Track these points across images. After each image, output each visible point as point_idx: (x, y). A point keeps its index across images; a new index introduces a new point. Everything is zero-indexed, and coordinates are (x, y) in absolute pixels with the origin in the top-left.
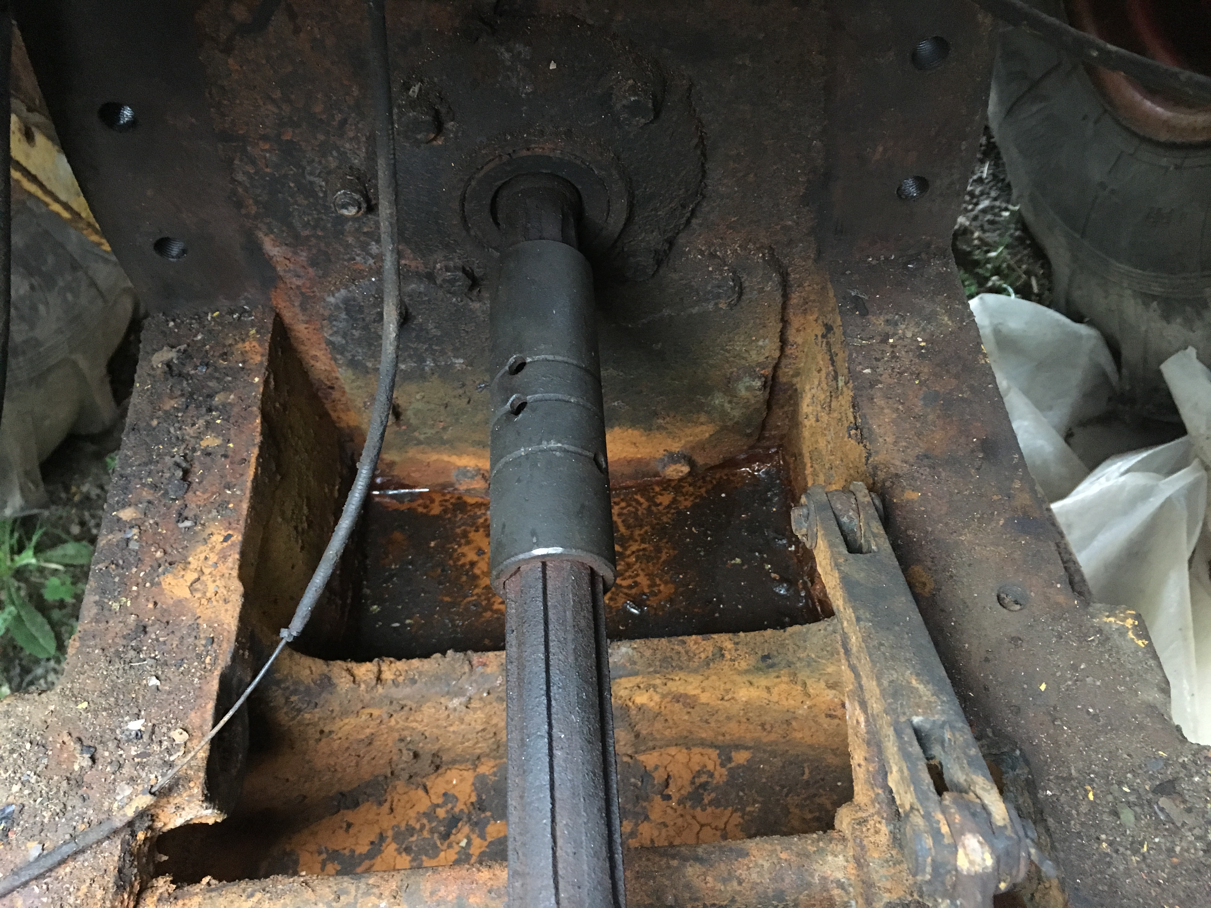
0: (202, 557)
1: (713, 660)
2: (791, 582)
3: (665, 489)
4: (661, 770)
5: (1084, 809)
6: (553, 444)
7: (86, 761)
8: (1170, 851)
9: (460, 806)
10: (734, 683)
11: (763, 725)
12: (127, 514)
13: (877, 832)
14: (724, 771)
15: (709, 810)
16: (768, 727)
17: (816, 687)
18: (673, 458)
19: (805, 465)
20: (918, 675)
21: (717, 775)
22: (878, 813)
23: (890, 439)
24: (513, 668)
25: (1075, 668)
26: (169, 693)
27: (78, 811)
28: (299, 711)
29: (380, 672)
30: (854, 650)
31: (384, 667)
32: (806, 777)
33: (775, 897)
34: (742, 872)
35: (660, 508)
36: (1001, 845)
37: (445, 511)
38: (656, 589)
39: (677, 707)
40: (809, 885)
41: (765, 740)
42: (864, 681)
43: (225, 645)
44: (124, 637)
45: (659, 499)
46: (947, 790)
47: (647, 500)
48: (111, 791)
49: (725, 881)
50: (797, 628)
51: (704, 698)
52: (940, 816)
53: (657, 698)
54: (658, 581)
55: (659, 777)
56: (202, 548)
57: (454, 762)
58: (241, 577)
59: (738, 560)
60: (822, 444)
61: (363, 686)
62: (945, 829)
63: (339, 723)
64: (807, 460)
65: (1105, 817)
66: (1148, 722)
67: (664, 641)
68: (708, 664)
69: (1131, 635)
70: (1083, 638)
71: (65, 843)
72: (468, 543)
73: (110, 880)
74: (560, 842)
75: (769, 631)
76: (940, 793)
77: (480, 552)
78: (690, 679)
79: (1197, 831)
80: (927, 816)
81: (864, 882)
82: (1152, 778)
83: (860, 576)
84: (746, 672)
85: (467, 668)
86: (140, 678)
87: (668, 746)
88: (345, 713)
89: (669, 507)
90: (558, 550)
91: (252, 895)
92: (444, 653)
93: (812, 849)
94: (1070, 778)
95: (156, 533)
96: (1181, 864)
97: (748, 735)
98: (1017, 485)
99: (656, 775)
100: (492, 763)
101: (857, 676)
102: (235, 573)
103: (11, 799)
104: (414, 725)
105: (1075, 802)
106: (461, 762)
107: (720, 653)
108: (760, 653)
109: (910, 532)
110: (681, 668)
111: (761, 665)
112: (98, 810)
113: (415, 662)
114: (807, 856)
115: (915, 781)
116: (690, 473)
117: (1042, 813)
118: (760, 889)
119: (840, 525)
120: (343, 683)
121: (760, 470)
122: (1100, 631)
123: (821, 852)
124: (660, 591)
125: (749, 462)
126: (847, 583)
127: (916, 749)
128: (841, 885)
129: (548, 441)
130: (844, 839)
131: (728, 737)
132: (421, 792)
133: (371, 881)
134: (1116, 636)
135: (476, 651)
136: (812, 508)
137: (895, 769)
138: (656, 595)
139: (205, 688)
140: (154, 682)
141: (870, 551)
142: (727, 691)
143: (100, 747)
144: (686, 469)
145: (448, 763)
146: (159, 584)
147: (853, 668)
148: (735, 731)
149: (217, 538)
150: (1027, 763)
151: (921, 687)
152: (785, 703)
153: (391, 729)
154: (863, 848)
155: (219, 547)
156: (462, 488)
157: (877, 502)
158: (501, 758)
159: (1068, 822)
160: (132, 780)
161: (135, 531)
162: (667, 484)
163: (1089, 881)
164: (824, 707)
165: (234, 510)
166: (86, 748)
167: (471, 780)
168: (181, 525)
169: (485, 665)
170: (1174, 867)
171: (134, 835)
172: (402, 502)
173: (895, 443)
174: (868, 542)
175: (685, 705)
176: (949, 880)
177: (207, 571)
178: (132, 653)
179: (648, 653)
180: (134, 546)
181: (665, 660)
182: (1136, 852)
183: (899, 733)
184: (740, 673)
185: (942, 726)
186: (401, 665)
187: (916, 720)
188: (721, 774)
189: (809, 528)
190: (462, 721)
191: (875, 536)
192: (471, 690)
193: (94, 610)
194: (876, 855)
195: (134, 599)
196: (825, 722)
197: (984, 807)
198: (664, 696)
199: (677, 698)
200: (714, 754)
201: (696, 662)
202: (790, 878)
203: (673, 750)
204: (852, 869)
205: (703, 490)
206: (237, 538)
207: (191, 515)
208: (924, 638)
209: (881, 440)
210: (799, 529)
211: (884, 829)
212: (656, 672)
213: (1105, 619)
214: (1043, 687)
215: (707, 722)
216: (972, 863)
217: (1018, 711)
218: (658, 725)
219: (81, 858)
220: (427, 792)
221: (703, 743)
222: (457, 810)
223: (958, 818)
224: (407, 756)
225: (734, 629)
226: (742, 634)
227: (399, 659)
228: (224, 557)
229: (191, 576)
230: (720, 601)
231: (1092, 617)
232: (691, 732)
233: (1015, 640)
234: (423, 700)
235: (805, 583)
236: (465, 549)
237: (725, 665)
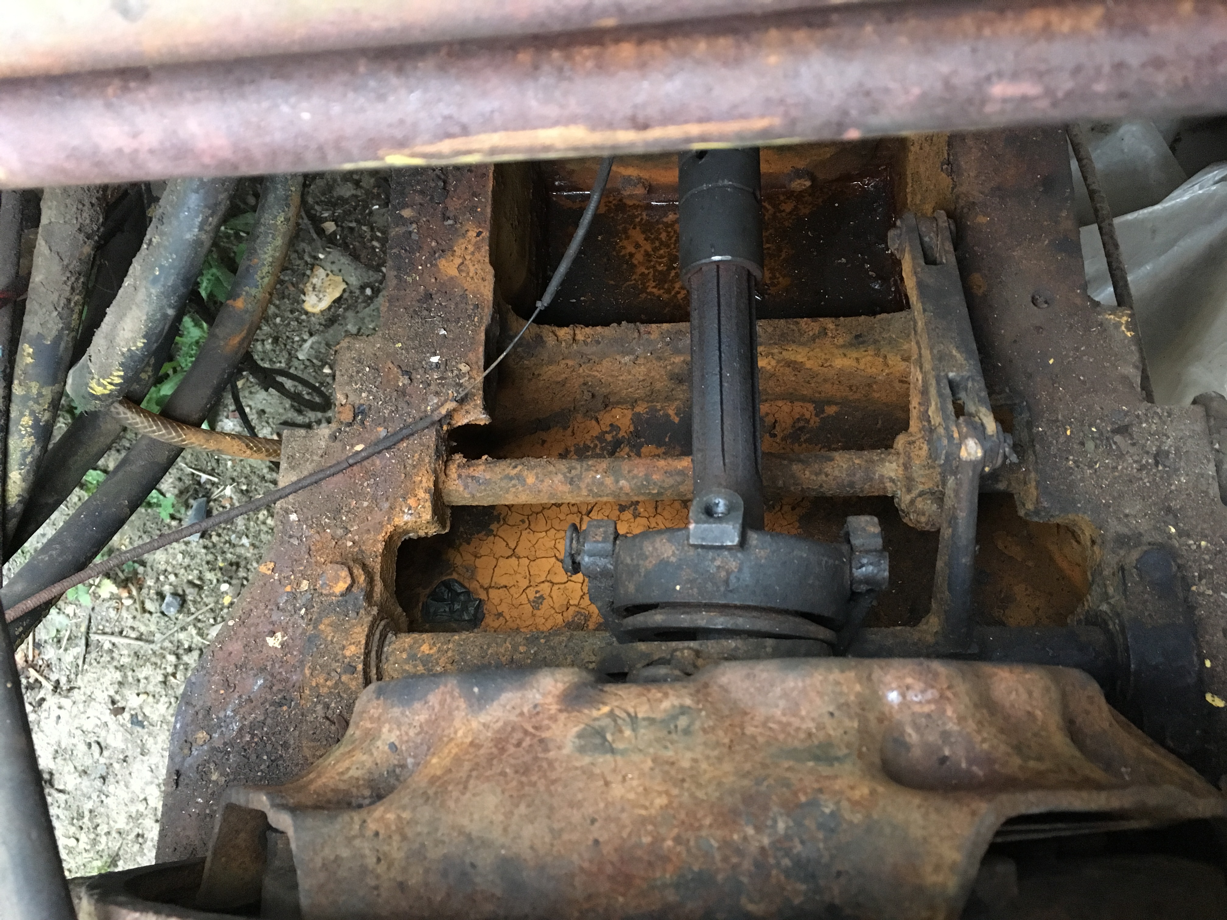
0: (463, 246)
1: (818, 337)
2: (883, 278)
3: (788, 198)
4: (770, 417)
5: (1062, 440)
6: (726, 182)
7: (407, 381)
8: (1115, 468)
9: (622, 434)
10: (832, 354)
11: (850, 387)
12: (407, 213)
13: (920, 449)
14: (818, 419)
15: (804, 446)
16: (854, 388)
17: (894, 360)
18: (798, 174)
19: (907, 184)
20: (957, 348)
21: (812, 422)
22: (923, 437)
23: (972, 174)
24: (696, 333)
25: (1077, 349)
26: (453, 340)
27: (406, 410)
28: (522, 358)
29: (575, 334)
30: (919, 331)
31: (578, 332)
32: (879, 426)
33: (848, 486)
34: (828, 470)
35: (784, 214)
36: (988, 445)
37: (609, 211)
38: (775, 281)
39: (788, 370)
40: (871, 479)
41: (851, 398)
42: (923, 351)
43: (486, 310)
44: (419, 301)
45: (783, 207)
46: (963, 415)
47: (774, 207)
48: (425, 400)
49: (817, 474)
50: (884, 316)
51: (809, 364)
52: (954, 429)
53: (773, 363)
54: (778, 275)
55: (769, 420)
56: (462, 241)
57: (618, 403)
58: (491, 263)
59: (844, 260)
60: (922, 169)
61: (564, 344)
62: (956, 435)
63: (545, 369)
64: (909, 180)
65: (1075, 446)
66: (1120, 387)
67: (782, 321)
68: (814, 340)
69: (1123, 328)
70: (1087, 329)
71: (401, 429)
72: (628, 238)
73: (432, 451)
74: (726, 433)
75: (863, 317)
76: (958, 417)
77: (637, 246)
78: (800, 350)
79: (1136, 458)
80: (947, 429)
81: (907, 478)
82: (1113, 423)
83: (931, 281)
84: (842, 346)
85: (636, 335)
86: (433, 330)
87: (776, 399)
88: (551, 362)
89: (790, 213)
90: (728, 258)
91: (515, 467)
92: (619, 324)
93: (876, 458)
94: (1057, 420)
95: (429, 228)
96: (1120, 477)
97: (838, 394)
98: (1064, 214)
99: (766, 419)
100: (645, 405)
101: (920, 348)
102: (487, 260)
103: (362, 401)
104: (596, 373)
105: (1056, 436)
106: (622, 404)
107: (824, 332)
108: (854, 333)
109: (976, 248)
110: (794, 342)
111: (854, 341)
112: (418, 410)
113: (599, 329)
114: (872, 461)
115: (943, 409)
116: (811, 186)
117: (1033, 441)
118: (839, 481)
119: (922, 243)
120: (550, 341)
121: (869, 184)
122: (1101, 324)
123: (882, 460)
124: (779, 283)
125: (860, 177)
126: (921, 285)
127: (948, 391)
128: (892, 480)
129: (723, 180)
130: (898, 454)
131: (823, 395)
132: (594, 422)
133: (590, 463)
134: (1112, 328)
135: (642, 322)
136: (904, 230)
137: (933, 403)
138: (775, 285)
139: (477, 337)
140: (443, 332)
141: (941, 263)
142: (826, 360)
143: (414, 372)
144: (808, 183)
145: (613, 404)
146: (436, 265)
147: (918, 343)
148: (829, 390)
149: (472, 234)
150: (1029, 409)
151: (958, 356)
152: (869, 370)
153: (579, 376)
154: (909, 458)
155: (474, 240)
156: (626, 193)
157: (953, 227)
158: (652, 402)
159: (1049, 448)
160: (437, 394)
161: (414, 226)
162: (791, 195)
163: (1056, 483)
164: (898, 375)
165: (482, 213)
166: (406, 373)
167: (630, 416)
168: (446, 223)
169: (649, 333)
170: (1115, 478)
171: (442, 427)
172: (574, 202)
173: (977, 177)
174: (941, 256)
175: (795, 369)
176: (955, 463)
177: (468, 257)
178: (425, 313)
179: (770, 330)
180: (415, 237)
181: (783, 335)
182: (1091, 467)
183: (938, 383)
184: (838, 347)
185: (968, 379)
186: (588, 330)
187: (951, 375)
188: (815, 422)
189: (900, 244)
190: (629, 373)
191: (946, 252)
192: (639, 351)
193: (395, 282)
194: (917, 462)
195: (421, 275)
196: (897, 386)
197: (982, 424)
198: (778, 362)
199: (789, 364)
200: (811, 407)
201: (804, 339)
202: (860, 474)
203: (780, 403)
204: (901, 471)
205: (820, 200)
206: (486, 234)
207: (451, 215)
208: (967, 324)
209: (966, 174)
210: (893, 247)
211: (925, 447)
212: (775, 344)
213: (1107, 316)
214: (1051, 362)
215: (809, 382)
216: (969, 454)
217: (1030, 376)
218: (771, 383)
219: (412, 438)
220: (598, 422)
221: (804, 399)
222: (620, 436)
223: (965, 430)
224: (587, 396)
225: (835, 314)
226: (842, 319)
227: (587, 326)
228: (478, 248)
229: (458, 261)
230: (826, 293)
231: (1099, 314)
232: (795, 390)
233: (1038, 329)
234: (604, 356)
235: (895, 281)
236: (625, 243)
237: (827, 341)
